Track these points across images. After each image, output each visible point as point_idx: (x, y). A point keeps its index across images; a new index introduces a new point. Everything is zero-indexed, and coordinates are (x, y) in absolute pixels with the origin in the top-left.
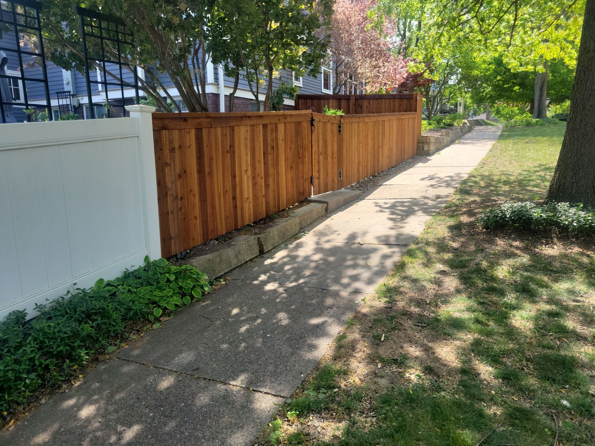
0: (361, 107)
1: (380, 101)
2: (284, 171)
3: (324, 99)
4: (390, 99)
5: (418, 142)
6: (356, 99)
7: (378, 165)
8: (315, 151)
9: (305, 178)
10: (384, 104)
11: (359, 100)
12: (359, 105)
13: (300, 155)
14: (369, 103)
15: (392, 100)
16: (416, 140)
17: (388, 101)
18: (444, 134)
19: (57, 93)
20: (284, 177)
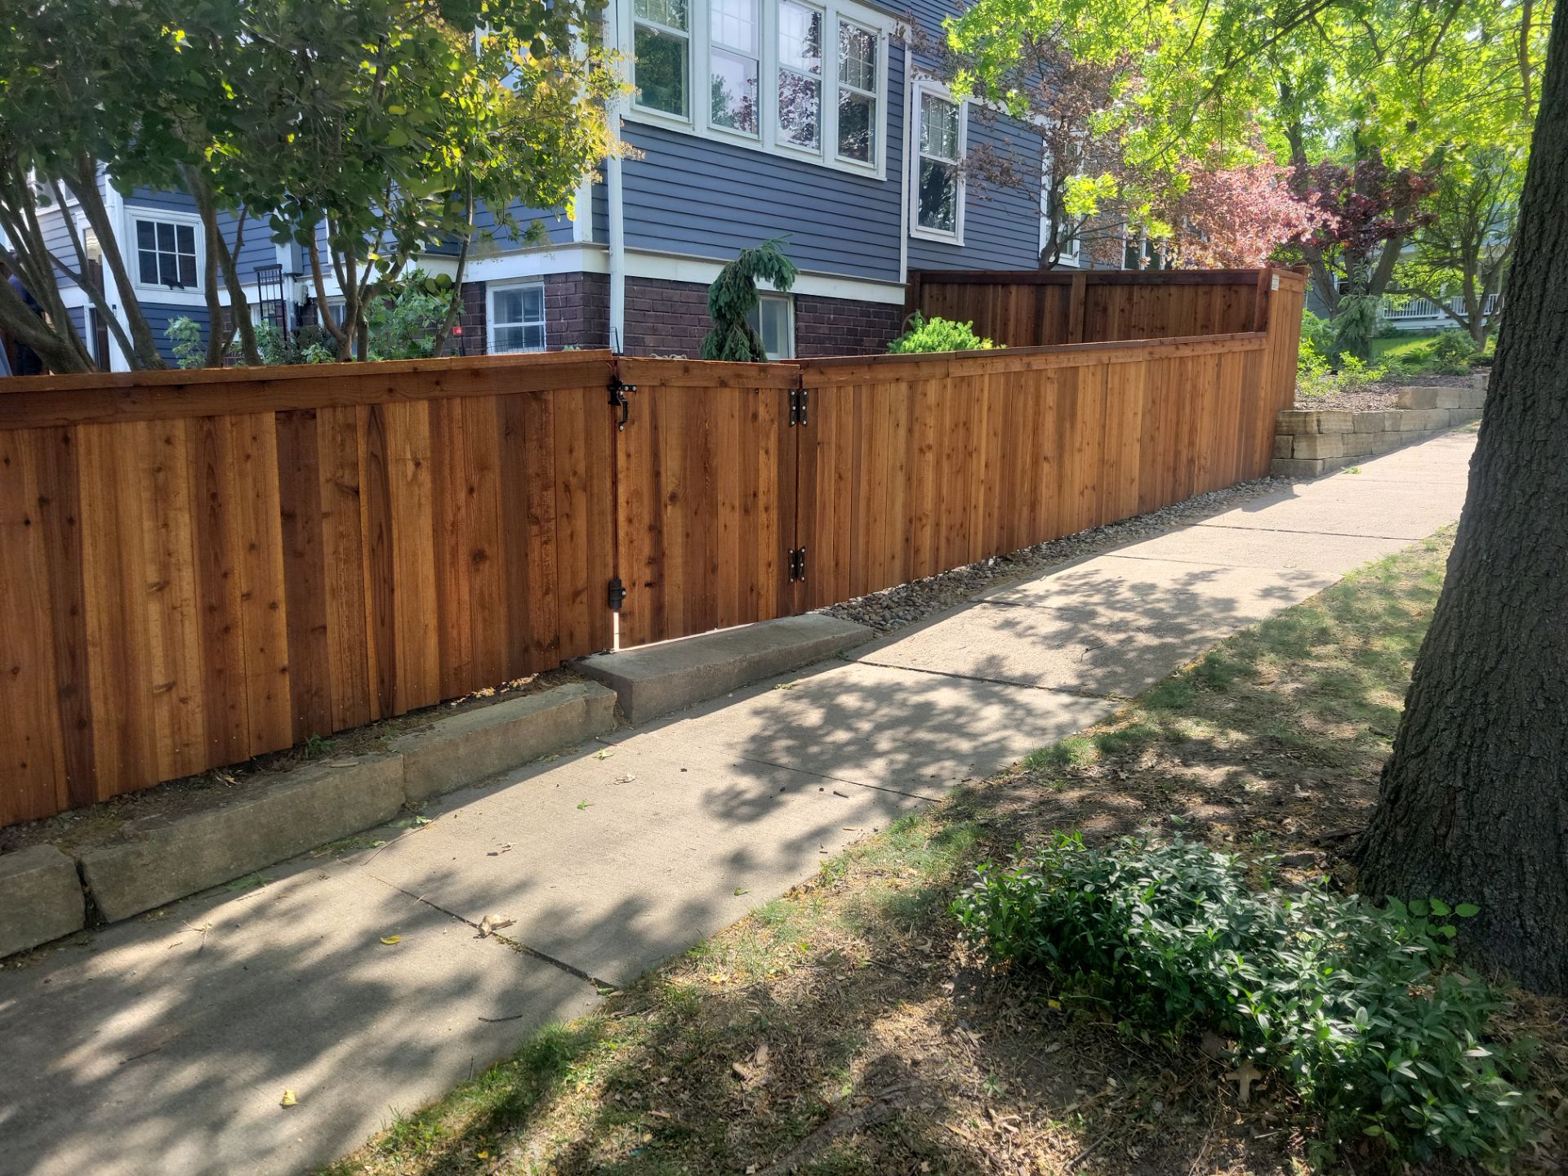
0: (1105, 310)
1: (1161, 292)
2: (427, 569)
3: (995, 284)
4: (1197, 285)
5: (1276, 430)
6: (1087, 286)
7: (1033, 520)
8: (636, 494)
9: (566, 589)
10: (1176, 301)
11: (1100, 290)
12: (1097, 304)
13: (534, 510)
14: (1130, 299)
15: (1201, 290)
16: (1262, 427)
17: (1188, 293)
18: (1407, 400)
19: (257, 270)
20: (429, 595)
